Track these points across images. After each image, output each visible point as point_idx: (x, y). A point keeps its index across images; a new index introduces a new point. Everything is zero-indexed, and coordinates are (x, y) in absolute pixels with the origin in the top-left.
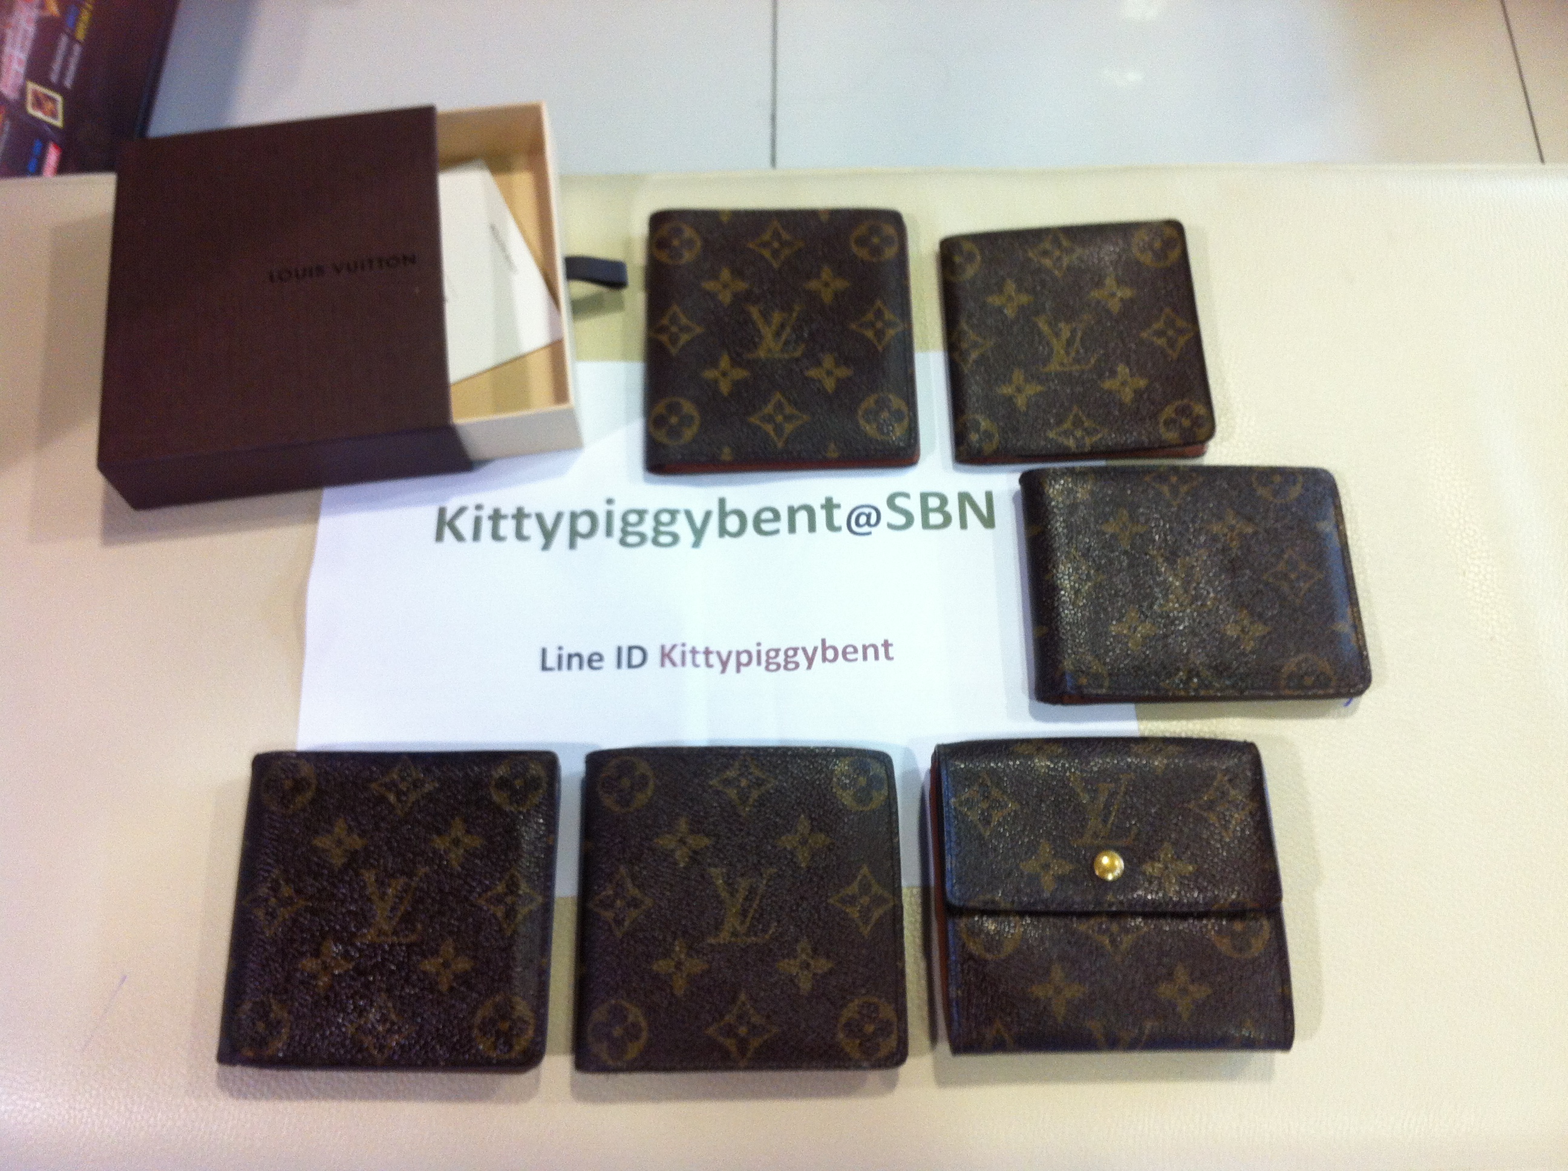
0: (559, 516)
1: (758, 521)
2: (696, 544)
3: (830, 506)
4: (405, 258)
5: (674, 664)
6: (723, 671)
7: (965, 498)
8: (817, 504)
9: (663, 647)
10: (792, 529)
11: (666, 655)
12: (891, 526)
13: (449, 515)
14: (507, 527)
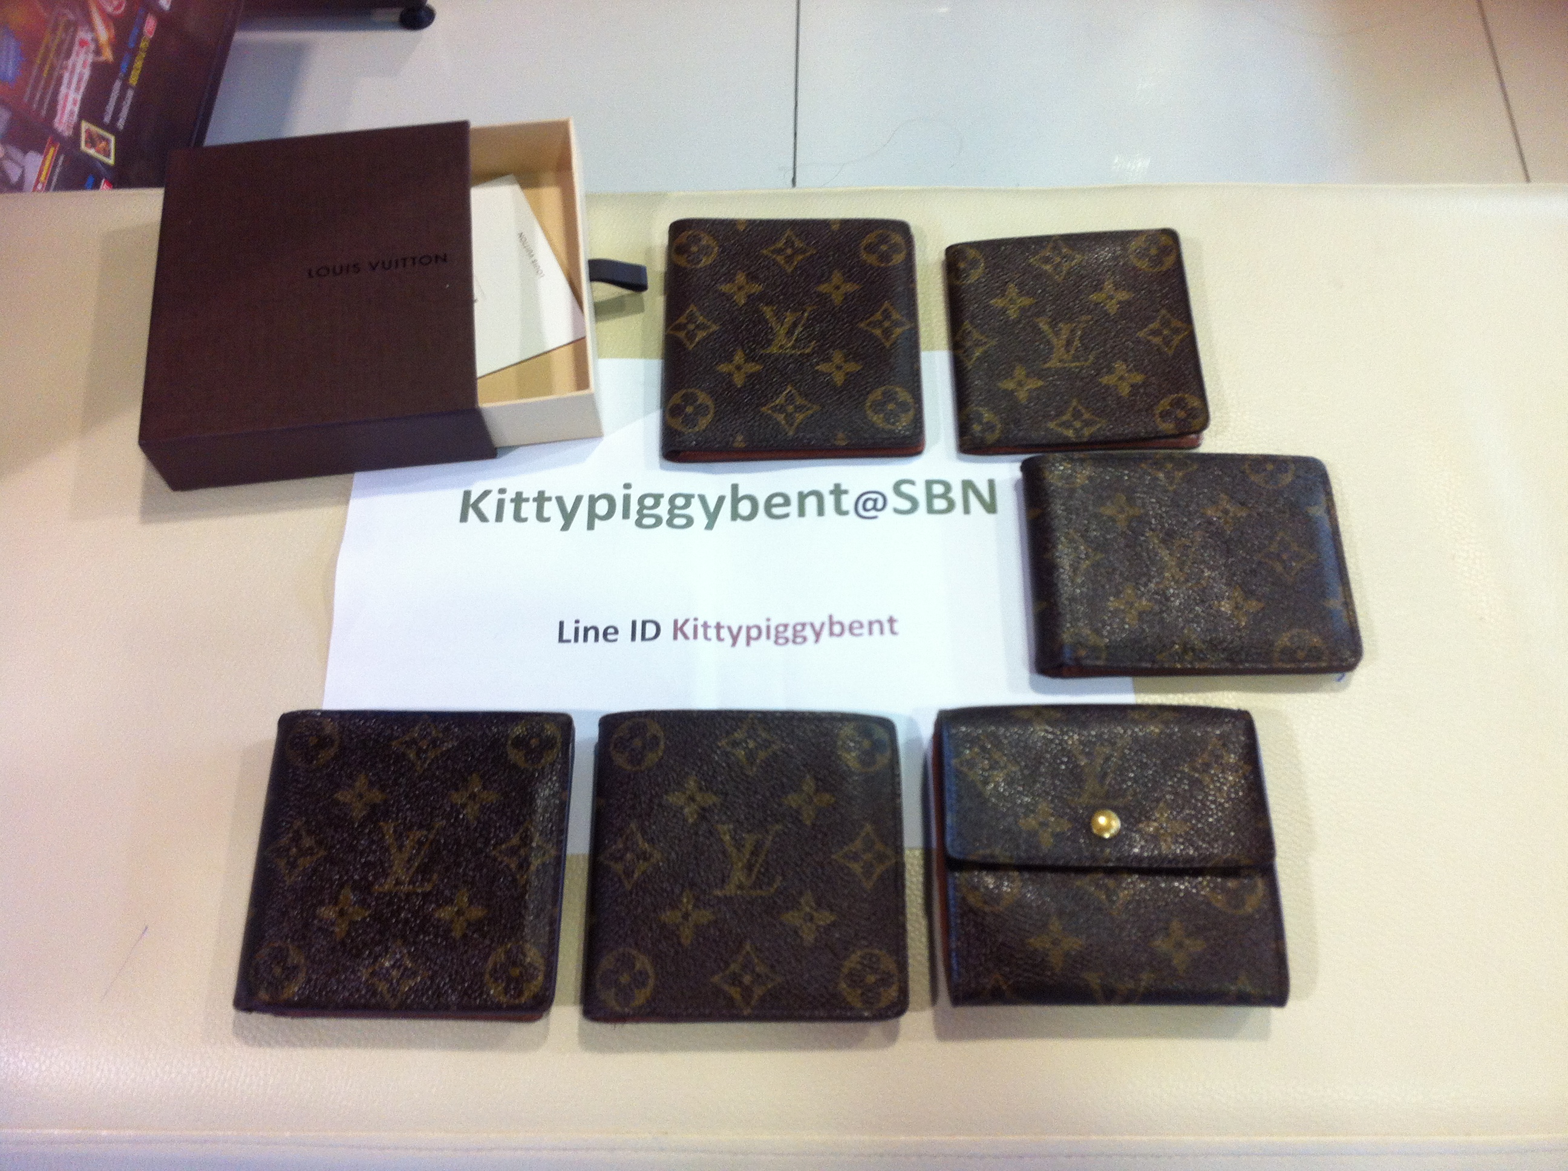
0: (579, 499)
1: (769, 506)
2: (710, 526)
3: (838, 492)
4: (437, 257)
5: (686, 637)
6: (734, 644)
7: (968, 485)
8: (826, 489)
9: (676, 622)
10: (802, 513)
11: (678, 629)
12: (897, 511)
13: (473, 498)
14: (529, 509)
